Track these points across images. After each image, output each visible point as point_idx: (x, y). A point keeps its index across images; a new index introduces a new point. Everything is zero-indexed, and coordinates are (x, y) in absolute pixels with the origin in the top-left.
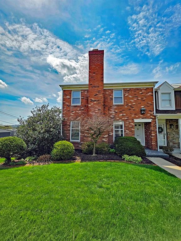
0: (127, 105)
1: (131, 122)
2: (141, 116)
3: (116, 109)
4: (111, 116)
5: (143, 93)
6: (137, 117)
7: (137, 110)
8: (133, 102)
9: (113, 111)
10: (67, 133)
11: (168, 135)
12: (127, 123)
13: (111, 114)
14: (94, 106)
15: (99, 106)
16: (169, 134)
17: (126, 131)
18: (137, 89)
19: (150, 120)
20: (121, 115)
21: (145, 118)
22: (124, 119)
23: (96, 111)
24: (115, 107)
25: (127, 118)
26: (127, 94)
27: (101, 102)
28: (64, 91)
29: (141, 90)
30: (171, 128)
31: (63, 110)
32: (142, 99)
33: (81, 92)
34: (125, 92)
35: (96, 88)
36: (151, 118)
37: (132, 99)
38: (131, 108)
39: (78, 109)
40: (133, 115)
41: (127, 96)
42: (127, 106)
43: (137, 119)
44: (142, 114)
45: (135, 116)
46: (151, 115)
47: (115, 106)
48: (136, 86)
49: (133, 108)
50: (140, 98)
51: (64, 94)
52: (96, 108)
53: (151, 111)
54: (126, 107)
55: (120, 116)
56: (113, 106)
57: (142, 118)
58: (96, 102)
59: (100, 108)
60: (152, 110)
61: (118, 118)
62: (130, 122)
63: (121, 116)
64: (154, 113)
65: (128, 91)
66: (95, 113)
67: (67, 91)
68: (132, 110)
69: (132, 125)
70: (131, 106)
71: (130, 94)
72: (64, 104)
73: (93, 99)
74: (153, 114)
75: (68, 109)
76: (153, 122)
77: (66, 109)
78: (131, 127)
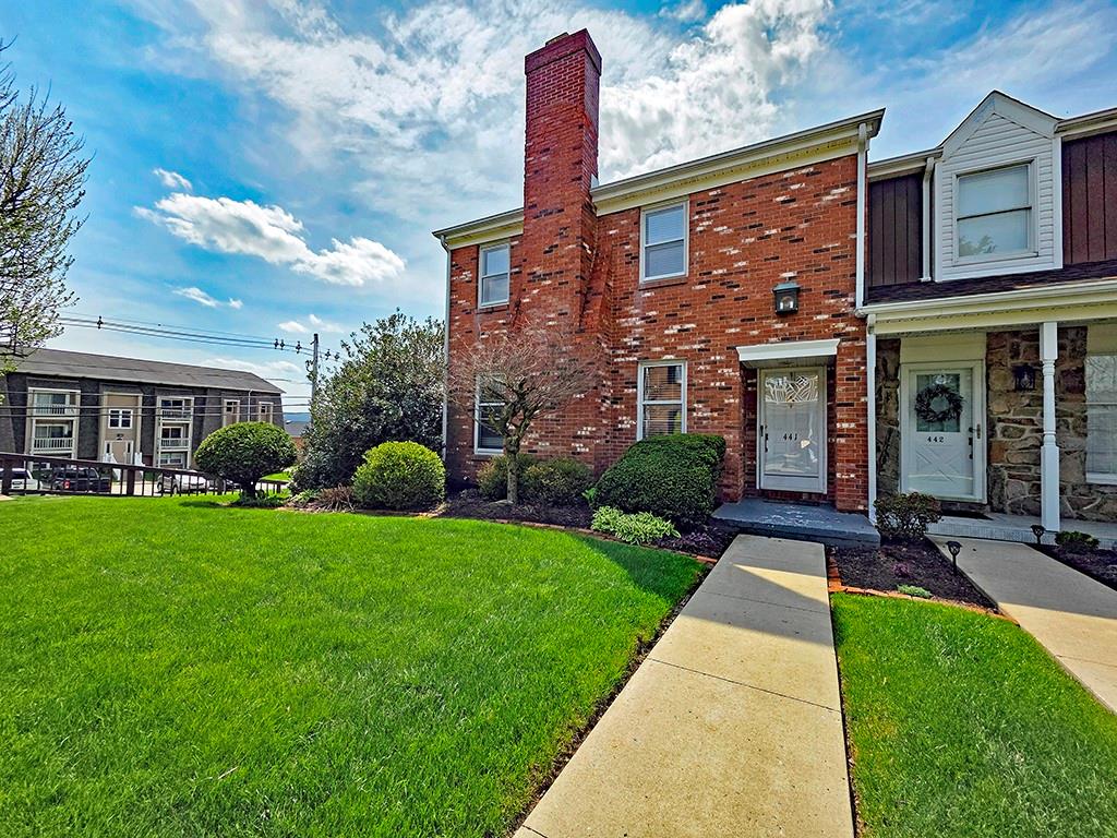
0: (705, 278)
1: (721, 361)
2: (780, 326)
3: (650, 304)
4: (629, 341)
5: (793, 200)
6: (755, 332)
7: (758, 297)
8: (737, 258)
9: (637, 315)
10: (465, 422)
11: (999, 437)
12: (702, 367)
13: (628, 331)
14: (543, 298)
15: (560, 299)
16: (1004, 430)
17: (694, 410)
18: (763, 183)
19: (829, 348)
20: (674, 329)
21: (802, 336)
22: (687, 347)
23: (550, 320)
24: (648, 294)
25: (703, 346)
26: (708, 219)
27: (571, 277)
28: (453, 253)
29: (785, 183)
30: (1019, 388)
31: (450, 331)
32: (788, 233)
33: (512, 247)
34: (698, 209)
35: (550, 219)
36: (836, 336)
37: (731, 240)
38: (723, 290)
39: (501, 321)
40: (736, 326)
41: (709, 229)
42: (701, 283)
43: (753, 343)
44: (783, 315)
45: (744, 333)
46: (837, 316)
47: (647, 290)
48: (754, 165)
49: (738, 286)
50: (774, 231)
51: (452, 266)
52: (548, 308)
53: (836, 294)
54: (698, 287)
55: (668, 336)
56: (636, 293)
57: (784, 340)
58: (548, 282)
59: (566, 308)
60: (842, 286)
61: (658, 349)
62: (715, 362)
63: (673, 335)
64: (853, 304)
65: (713, 205)
66: (544, 331)
67: (463, 251)
68: (729, 301)
69: (728, 380)
70: (723, 281)
71: (722, 215)
72: (452, 304)
73: (539, 270)
74: (850, 310)
75: (467, 326)
76: (850, 355)
77: (458, 326)
78: (720, 388)
